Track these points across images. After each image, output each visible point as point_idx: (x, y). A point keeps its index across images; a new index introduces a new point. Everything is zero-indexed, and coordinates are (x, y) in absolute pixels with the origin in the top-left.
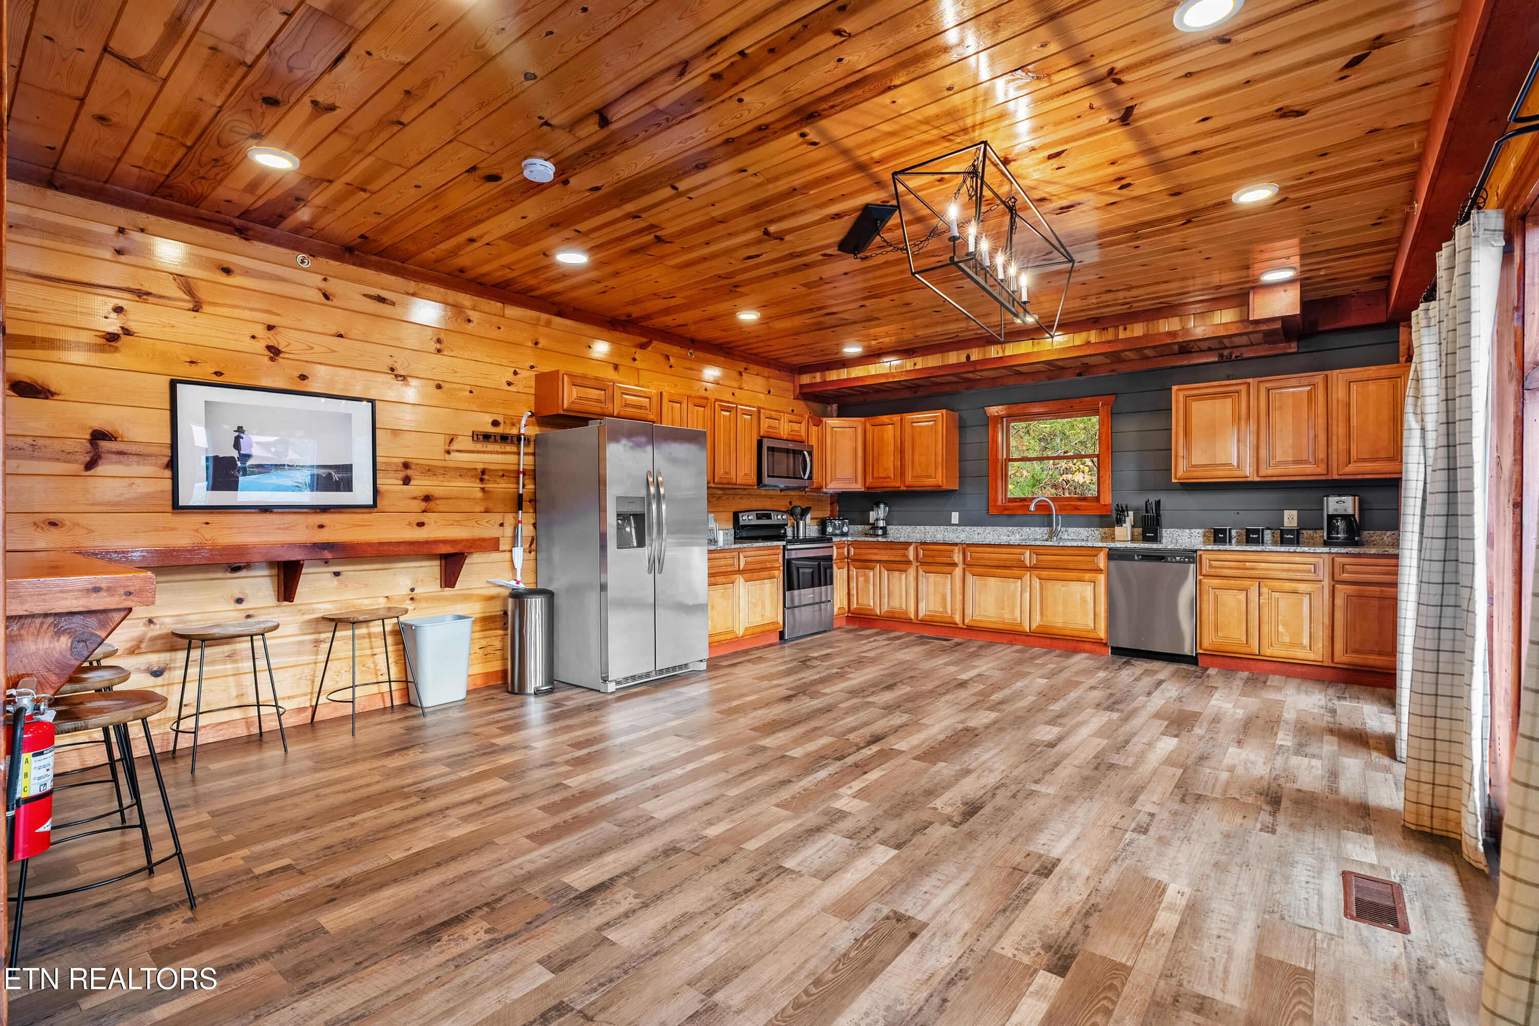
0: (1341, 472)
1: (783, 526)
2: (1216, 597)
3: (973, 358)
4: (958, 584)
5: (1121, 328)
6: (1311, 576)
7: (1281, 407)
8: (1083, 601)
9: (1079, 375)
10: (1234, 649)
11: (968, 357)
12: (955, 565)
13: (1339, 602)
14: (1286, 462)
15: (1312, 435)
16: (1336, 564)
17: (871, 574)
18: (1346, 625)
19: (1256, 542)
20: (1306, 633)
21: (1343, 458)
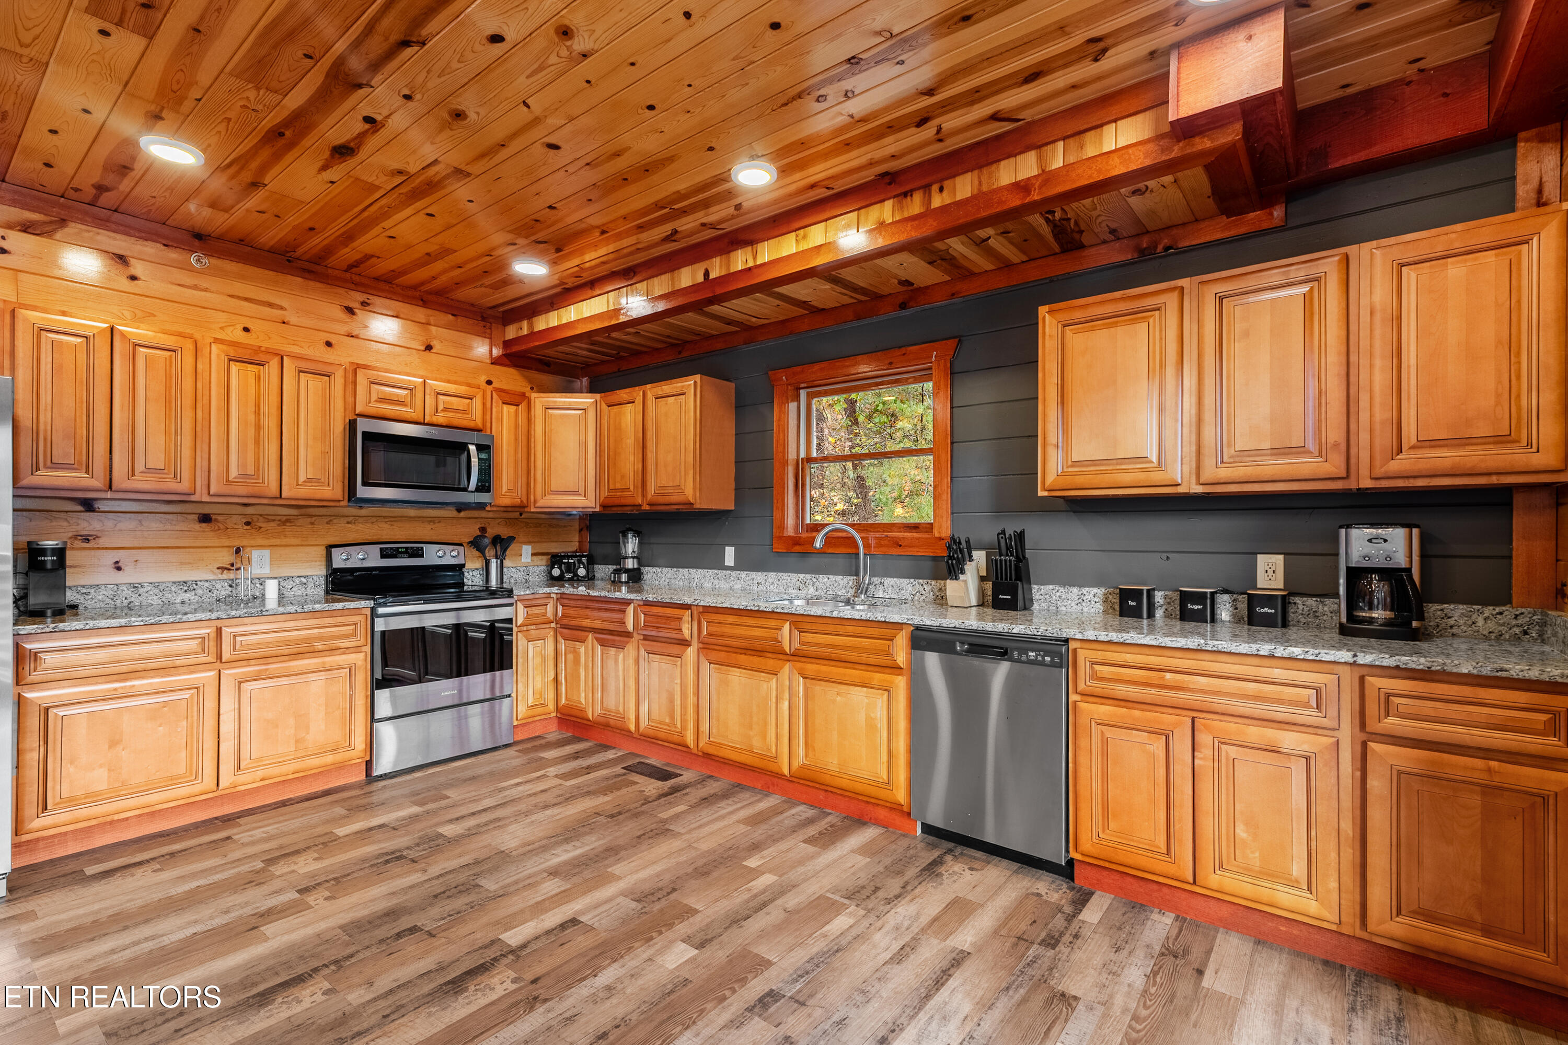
0: (1378, 472)
1: (458, 569)
2: (1105, 742)
3: (713, 275)
4: (691, 676)
5: (935, 188)
6: (1310, 716)
7: (1246, 334)
8: (871, 725)
9: (903, 306)
10: (1143, 862)
11: (707, 274)
12: (685, 643)
13: (1378, 785)
14: (1258, 452)
15: (1312, 391)
16: (1371, 694)
17: (582, 650)
18: (1397, 846)
19: (1199, 617)
20: (1300, 850)
21: (1384, 439)
